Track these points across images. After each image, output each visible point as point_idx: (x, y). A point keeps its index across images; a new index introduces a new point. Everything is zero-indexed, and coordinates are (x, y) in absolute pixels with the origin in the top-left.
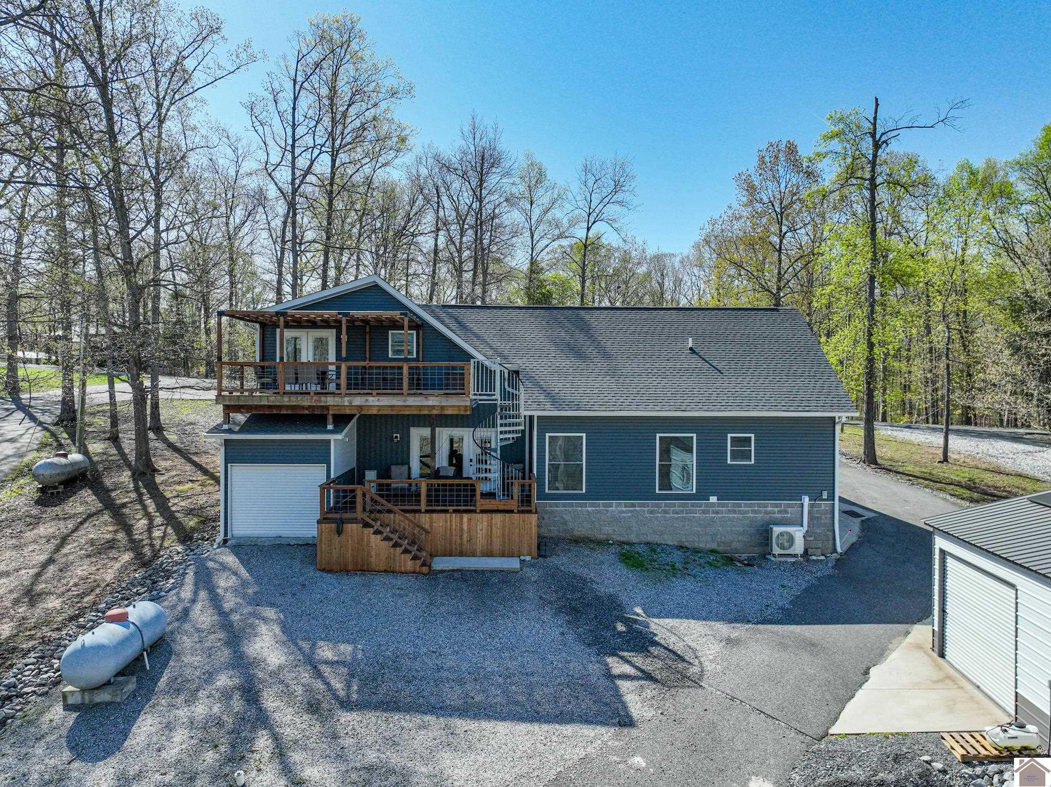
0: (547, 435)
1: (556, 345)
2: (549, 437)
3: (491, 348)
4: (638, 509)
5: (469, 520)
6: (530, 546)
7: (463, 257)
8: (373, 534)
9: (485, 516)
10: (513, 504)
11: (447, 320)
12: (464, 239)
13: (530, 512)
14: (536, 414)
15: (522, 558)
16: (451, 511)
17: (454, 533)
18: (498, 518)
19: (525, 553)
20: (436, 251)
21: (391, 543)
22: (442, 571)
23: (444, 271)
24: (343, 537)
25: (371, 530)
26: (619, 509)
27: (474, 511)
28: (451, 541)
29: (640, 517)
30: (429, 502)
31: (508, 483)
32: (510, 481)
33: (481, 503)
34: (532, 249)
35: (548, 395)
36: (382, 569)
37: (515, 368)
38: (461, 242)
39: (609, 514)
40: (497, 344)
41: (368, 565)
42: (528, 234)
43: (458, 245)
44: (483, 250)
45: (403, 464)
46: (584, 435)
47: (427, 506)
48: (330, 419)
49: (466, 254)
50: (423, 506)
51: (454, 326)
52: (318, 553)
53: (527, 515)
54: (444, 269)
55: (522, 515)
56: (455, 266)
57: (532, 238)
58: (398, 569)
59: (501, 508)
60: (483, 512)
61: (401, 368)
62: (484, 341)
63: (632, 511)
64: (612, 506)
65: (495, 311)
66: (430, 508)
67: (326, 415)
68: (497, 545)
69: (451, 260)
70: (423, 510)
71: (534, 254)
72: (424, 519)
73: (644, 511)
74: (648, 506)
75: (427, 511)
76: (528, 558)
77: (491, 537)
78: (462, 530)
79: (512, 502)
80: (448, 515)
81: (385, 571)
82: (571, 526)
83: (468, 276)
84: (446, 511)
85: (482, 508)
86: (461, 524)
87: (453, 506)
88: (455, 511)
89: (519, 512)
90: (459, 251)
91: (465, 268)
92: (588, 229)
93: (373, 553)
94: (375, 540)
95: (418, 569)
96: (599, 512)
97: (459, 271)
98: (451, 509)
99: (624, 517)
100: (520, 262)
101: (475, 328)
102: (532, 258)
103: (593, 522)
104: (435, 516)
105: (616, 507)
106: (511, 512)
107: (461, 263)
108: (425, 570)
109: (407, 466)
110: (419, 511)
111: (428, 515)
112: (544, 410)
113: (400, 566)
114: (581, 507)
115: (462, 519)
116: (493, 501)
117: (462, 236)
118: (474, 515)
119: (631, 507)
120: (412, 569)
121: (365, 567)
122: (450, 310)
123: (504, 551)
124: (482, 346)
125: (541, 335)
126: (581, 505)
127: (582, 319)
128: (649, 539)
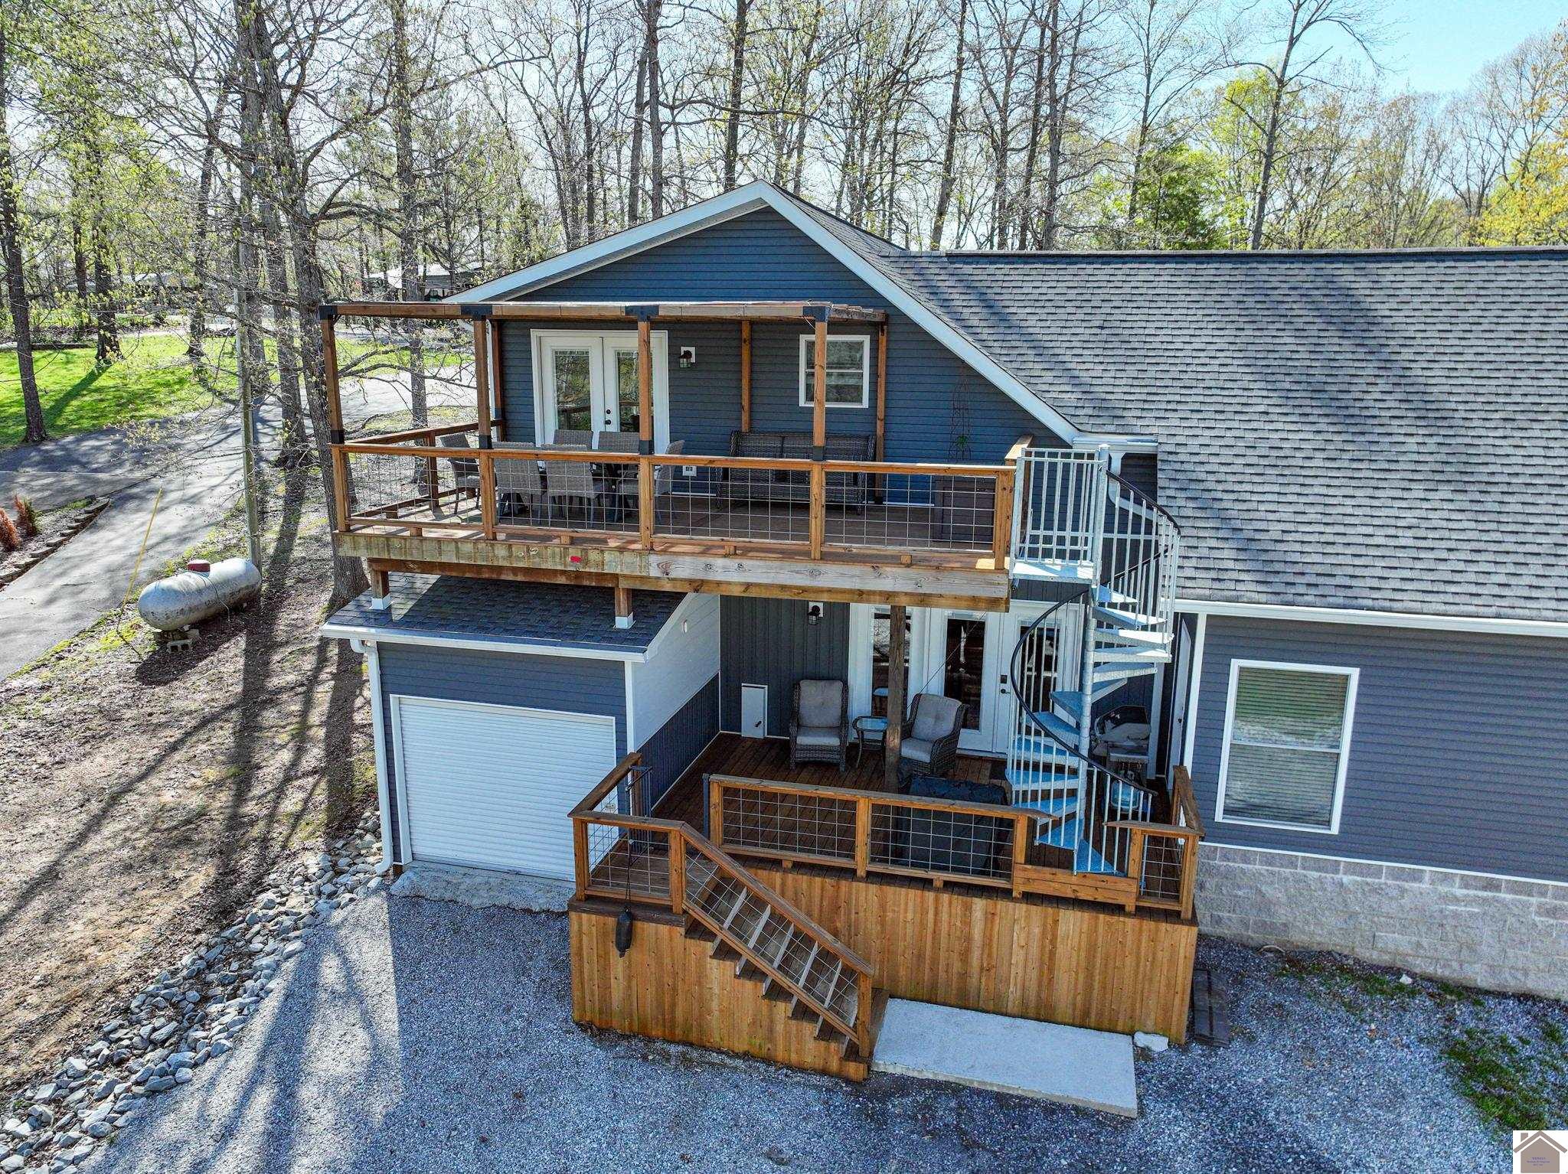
0: (1236, 664)
1: (1267, 376)
2: (1242, 670)
3: (1075, 381)
4: (1502, 895)
5: (990, 917)
6: (1167, 1010)
7: (1009, 121)
8: (715, 956)
9: (1036, 911)
10: (1126, 892)
11: (958, 299)
12: (1014, 84)
13: (1173, 917)
14: (1203, 610)
15: (1142, 1039)
16: (938, 884)
17: (944, 946)
18: (1071, 922)
19: (1150, 1024)
20: (956, 113)
21: (763, 988)
22: (903, 1085)
23: (973, 151)
24: (633, 952)
25: (710, 947)
26: (1443, 889)
27: (1006, 894)
28: (935, 961)
29: (1511, 920)
30: (878, 853)
31: (1111, 830)
32: (1118, 824)
33: (1025, 876)
34: (1148, 98)
35: (1248, 546)
36: (741, 1047)
37: (1144, 447)
38: (1006, 94)
39: (1406, 901)
40: (1090, 370)
41: (701, 1031)
42: (1141, 68)
43: (1000, 98)
44: (1054, 100)
45: (830, 678)
46: (1354, 673)
47: (873, 860)
48: (622, 600)
49: (1016, 115)
50: (862, 861)
51: (974, 315)
52: (576, 981)
53: (1163, 926)
54: (974, 148)
55: (1148, 925)
56: (993, 141)
57: (1148, 77)
58: (780, 1055)
59: (1085, 895)
60: (1029, 898)
61: (803, 477)
62: (1056, 363)
63: (1485, 900)
64: (1419, 880)
65: (1090, 268)
66: (878, 868)
67: (612, 589)
68: (1065, 990)
69: (987, 129)
70: (861, 873)
71: (1150, 110)
72: (866, 895)
73: (1526, 906)
74: (1543, 894)
75: (871, 876)
76: (1158, 1044)
77: (1051, 970)
78: (969, 939)
79: (1122, 884)
80: (930, 896)
81: (746, 1056)
82: (1282, 915)
83: (1016, 161)
84: (926, 884)
85: (1028, 889)
86: (967, 923)
87: (945, 869)
88: (949, 886)
89: (1141, 912)
90: (1004, 110)
91: (1013, 145)
92: (1293, 41)
93: (715, 1005)
94: (720, 974)
95: (834, 1065)
96: (1377, 890)
97: (1001, 150)
98: (939, 877)
99: (1456, 915)
100: (1120, 124)
101: (1032, 321)
102: (1145, 119)
103: (1353, 915)
104: (890, 891)
105: (1433, 882)
106: (1118, 909)
107: (1005, 133)
108: (854, 1070)
109: (839, 685)
110: (851, 873)
111: (873, 888)
112: (1236, 600)
113: (788, 1050)
114: (1319, 870)
115: (968, 908)
116: (1061, 875)
117: (1009, 79)
118: (1002, 905)
119: (1484, 888)
120: (819, 1064)
121: (694, 1036)
122: (968, 269)
123: (1086, 1013)
124: (1048, 376)
125: (1221, 342)
126: (1319, 867)
127: (1347, 293)
128: (1533, 984)
